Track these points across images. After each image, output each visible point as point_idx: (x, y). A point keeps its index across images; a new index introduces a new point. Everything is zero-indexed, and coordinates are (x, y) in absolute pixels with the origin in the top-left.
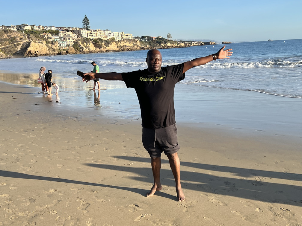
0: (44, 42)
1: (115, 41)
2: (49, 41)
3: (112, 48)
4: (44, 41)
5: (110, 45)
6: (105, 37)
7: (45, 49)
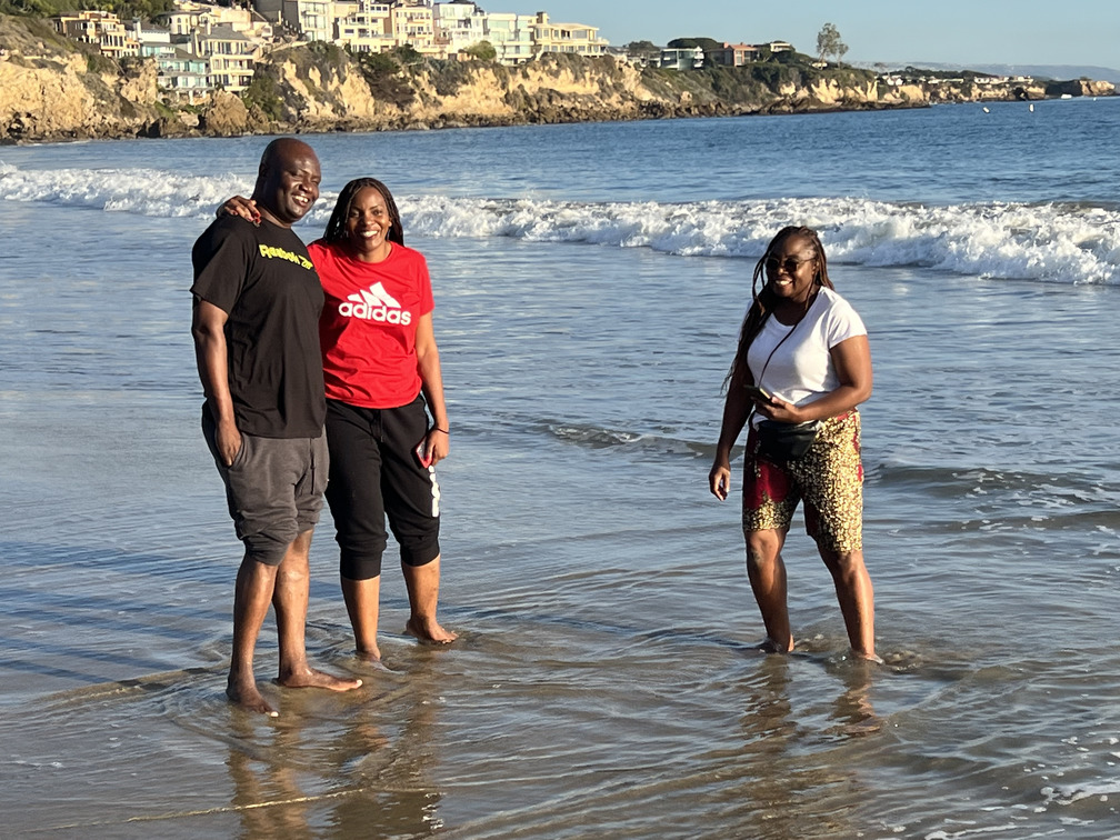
0: (79, 63)
1: (496, 67)
2: (110, 54)
3: (474, 102)
4: (79, 56)
5: (464, 88)
6: (438, 41)
7: (76, 103)
